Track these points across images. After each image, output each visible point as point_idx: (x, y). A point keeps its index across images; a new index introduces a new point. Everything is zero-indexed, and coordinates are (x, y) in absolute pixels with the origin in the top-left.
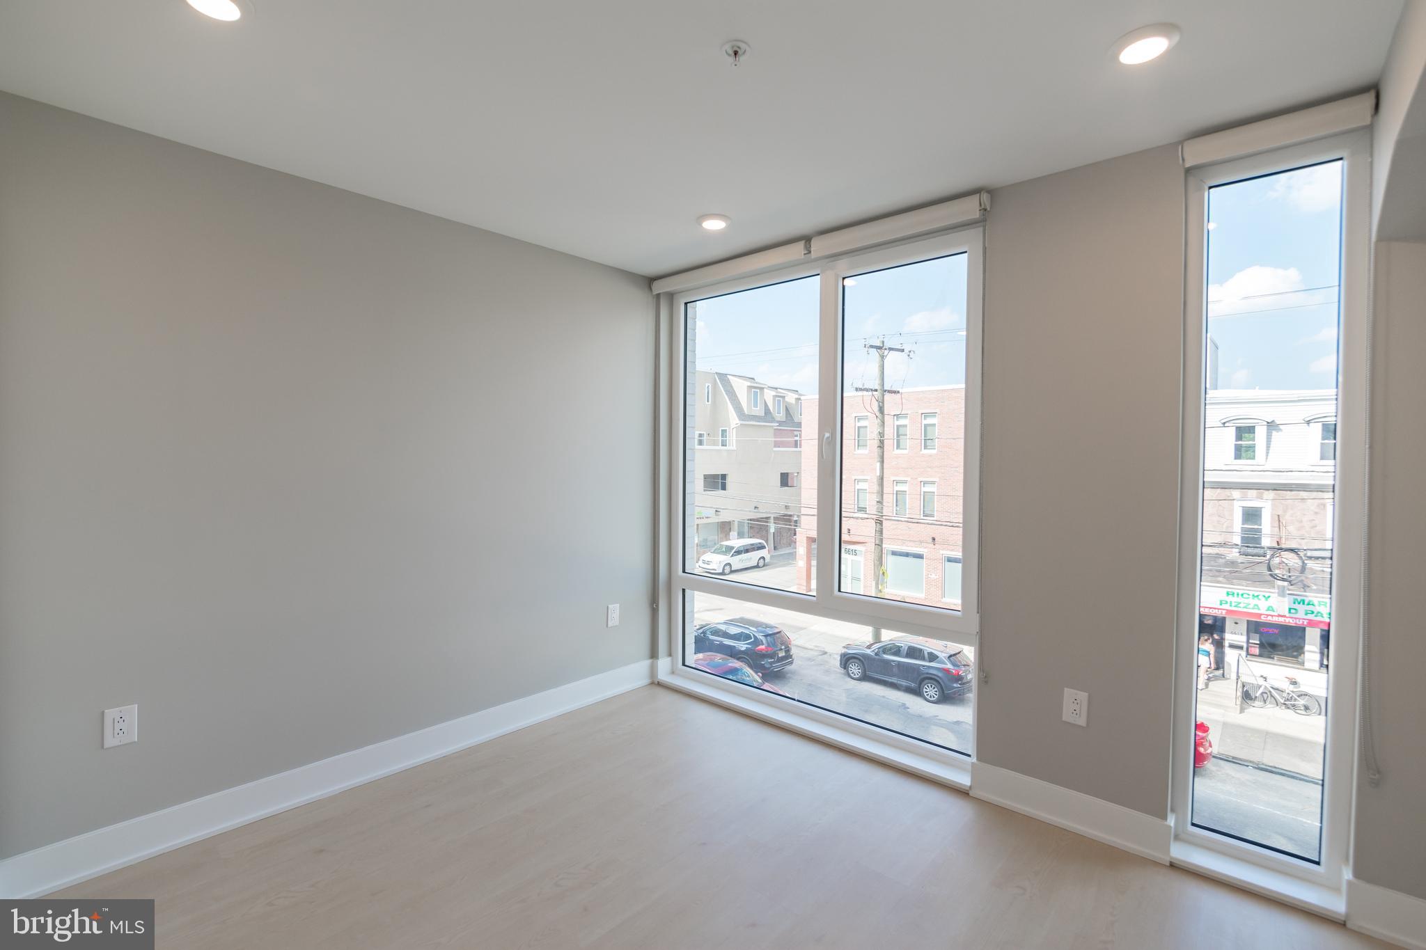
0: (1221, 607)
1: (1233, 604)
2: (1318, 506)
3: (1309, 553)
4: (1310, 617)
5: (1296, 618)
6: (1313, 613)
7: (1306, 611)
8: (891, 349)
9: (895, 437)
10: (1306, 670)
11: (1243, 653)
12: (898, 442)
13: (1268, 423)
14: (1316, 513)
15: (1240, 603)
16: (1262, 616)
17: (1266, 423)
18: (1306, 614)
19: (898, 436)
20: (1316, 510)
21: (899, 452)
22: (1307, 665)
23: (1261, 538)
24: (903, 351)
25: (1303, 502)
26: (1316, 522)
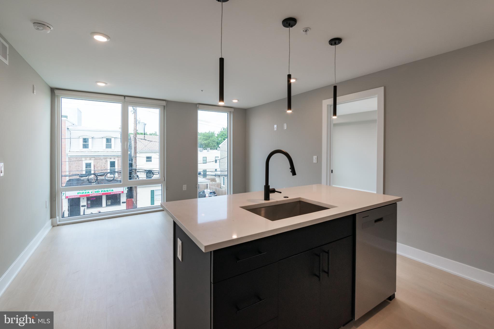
0: (78, 195)
1: (82, 193)
2: (106, 161)
3: (98, 174)
4: (103, 192)
5: (99, 194)
6: (103, 191)
7: (101, 191)
10: (103, 207)
11: (86, 207)
13: (92, 137)
14: (105, 163)
15: (84, 192)
16: (90, 195)
17: (91, 138)
18: (101, 192)
23: (91, 171)
25: (102, 160)
26: (105, 166)
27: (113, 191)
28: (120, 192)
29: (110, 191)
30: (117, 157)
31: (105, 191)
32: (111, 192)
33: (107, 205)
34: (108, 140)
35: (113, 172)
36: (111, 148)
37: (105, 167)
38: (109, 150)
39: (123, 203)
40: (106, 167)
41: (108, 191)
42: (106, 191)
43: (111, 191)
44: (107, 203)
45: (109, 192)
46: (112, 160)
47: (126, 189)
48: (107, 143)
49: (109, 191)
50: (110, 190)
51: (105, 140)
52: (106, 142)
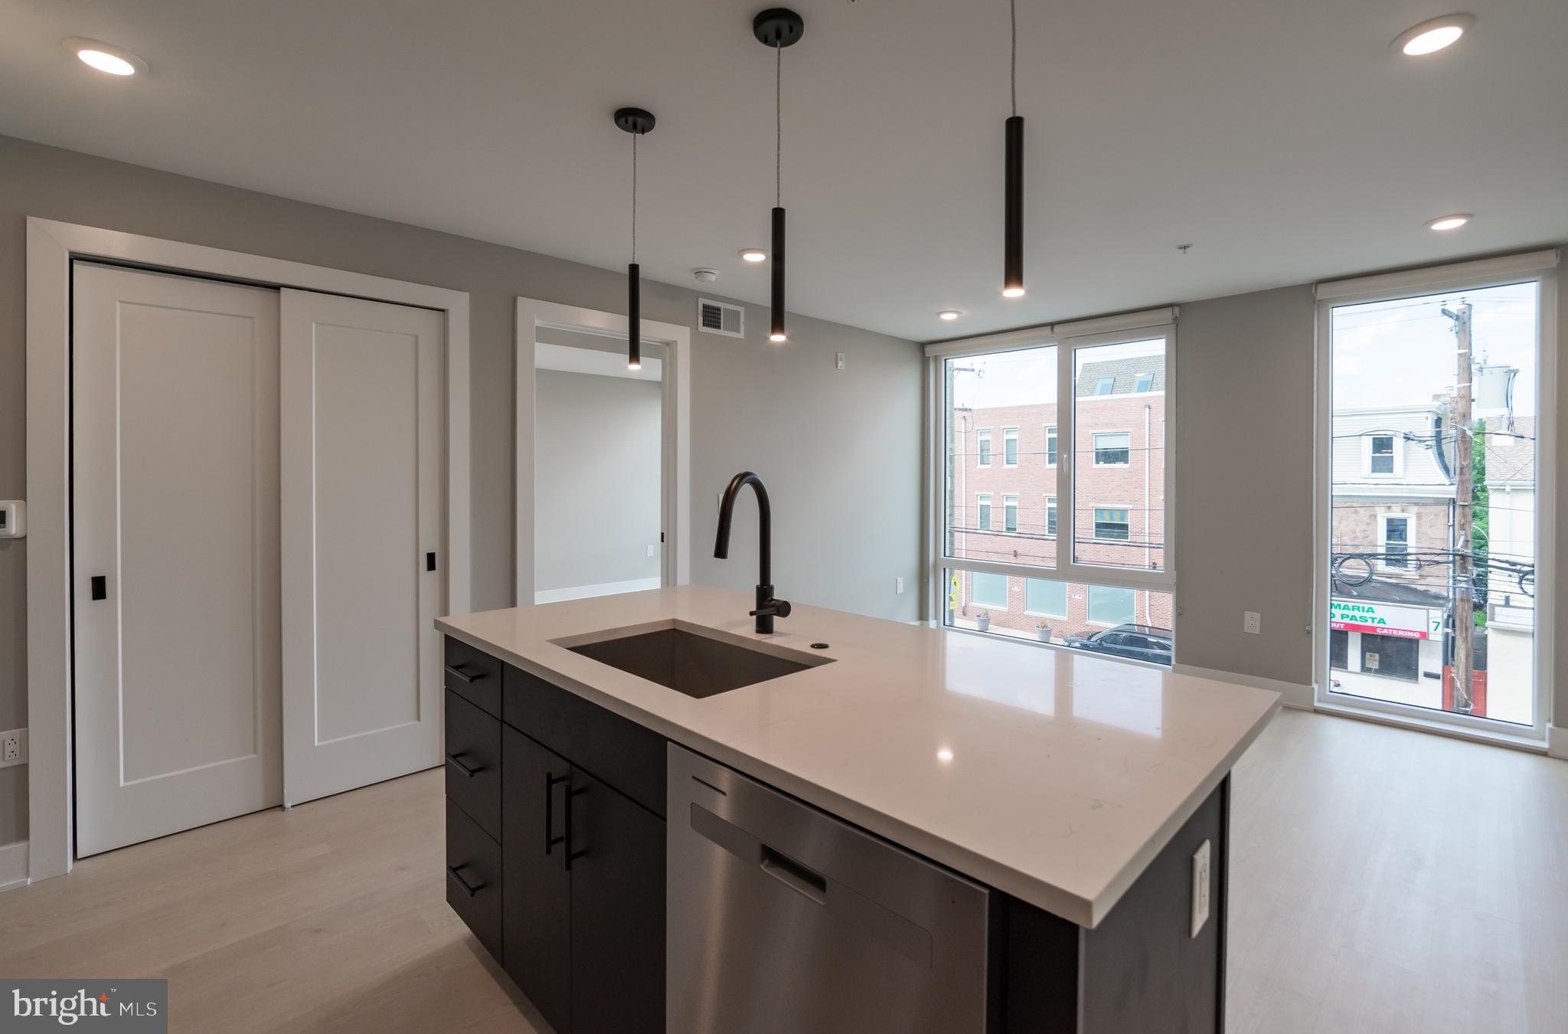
2: (1370, 517)
4: (1347, 621)
6: (1348, 616)
7: (1342, 615)
8: (959, 369)
9: (979, 453)
10: (1351, 672)
12: (982, 457)
14: (1368, 524)
19: (982, 450)
20: (1368, 521)
21: (984, 466)
22: (1350, 667)
24: (973, 370)
25: (1356, 512)
26: (1368, 533)
27: (1385, 623)
28: (1414, 632)
29: (1373, 622)
30: (1415, 503)
31: (1356, 619)
32: (1375, 624)
33: (1365, 669)
34: (1382, 444)
35: (1396, 557)
36: (1391, 470)
37: (1367, 537)
38: (1383, 477)
39: (1427, 675)
40: (1369, 539)
41: (1367, 621)
42: (1358, 619)
43: (1378, 623)
44: (1367, 662)
45: (1369, 623)
46: (1396, 514)
47: (1441, 626)
48: (1377, 455)
49: (1370, 620)
50: (1373, 619)
51: (1367, 443)
52: (1374, 453)
